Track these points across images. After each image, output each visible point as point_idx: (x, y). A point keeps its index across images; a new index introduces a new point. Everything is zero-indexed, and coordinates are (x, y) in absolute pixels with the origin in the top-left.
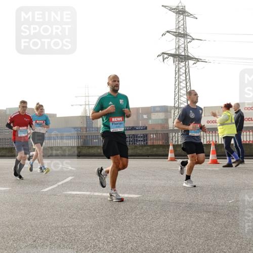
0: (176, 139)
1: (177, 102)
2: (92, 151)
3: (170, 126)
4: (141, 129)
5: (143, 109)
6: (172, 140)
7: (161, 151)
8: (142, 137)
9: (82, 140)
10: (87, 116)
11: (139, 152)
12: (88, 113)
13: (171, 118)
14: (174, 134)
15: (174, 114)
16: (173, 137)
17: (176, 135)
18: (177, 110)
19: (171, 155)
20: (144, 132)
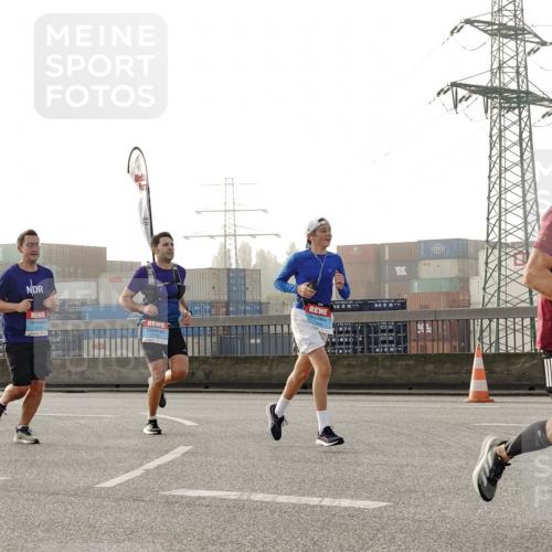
0: (493, 339)
1: (496, 229)
2: (245, 372)
3: (473, 300)
4: (388, 308)
5: (394, 247)
6: (481, 339)
7: (447, 373)
8: (391, 331)
9: (214, 339)
10: (229, 270)
11: (382, 374)
12: (233, 261)
13: (477, 274)
14: (486, 322)
15: (487, 263)
16: (482, 331)
17: (494, 324)
18: (496, 252)
19: (477, 385)
20: (398, 316)
